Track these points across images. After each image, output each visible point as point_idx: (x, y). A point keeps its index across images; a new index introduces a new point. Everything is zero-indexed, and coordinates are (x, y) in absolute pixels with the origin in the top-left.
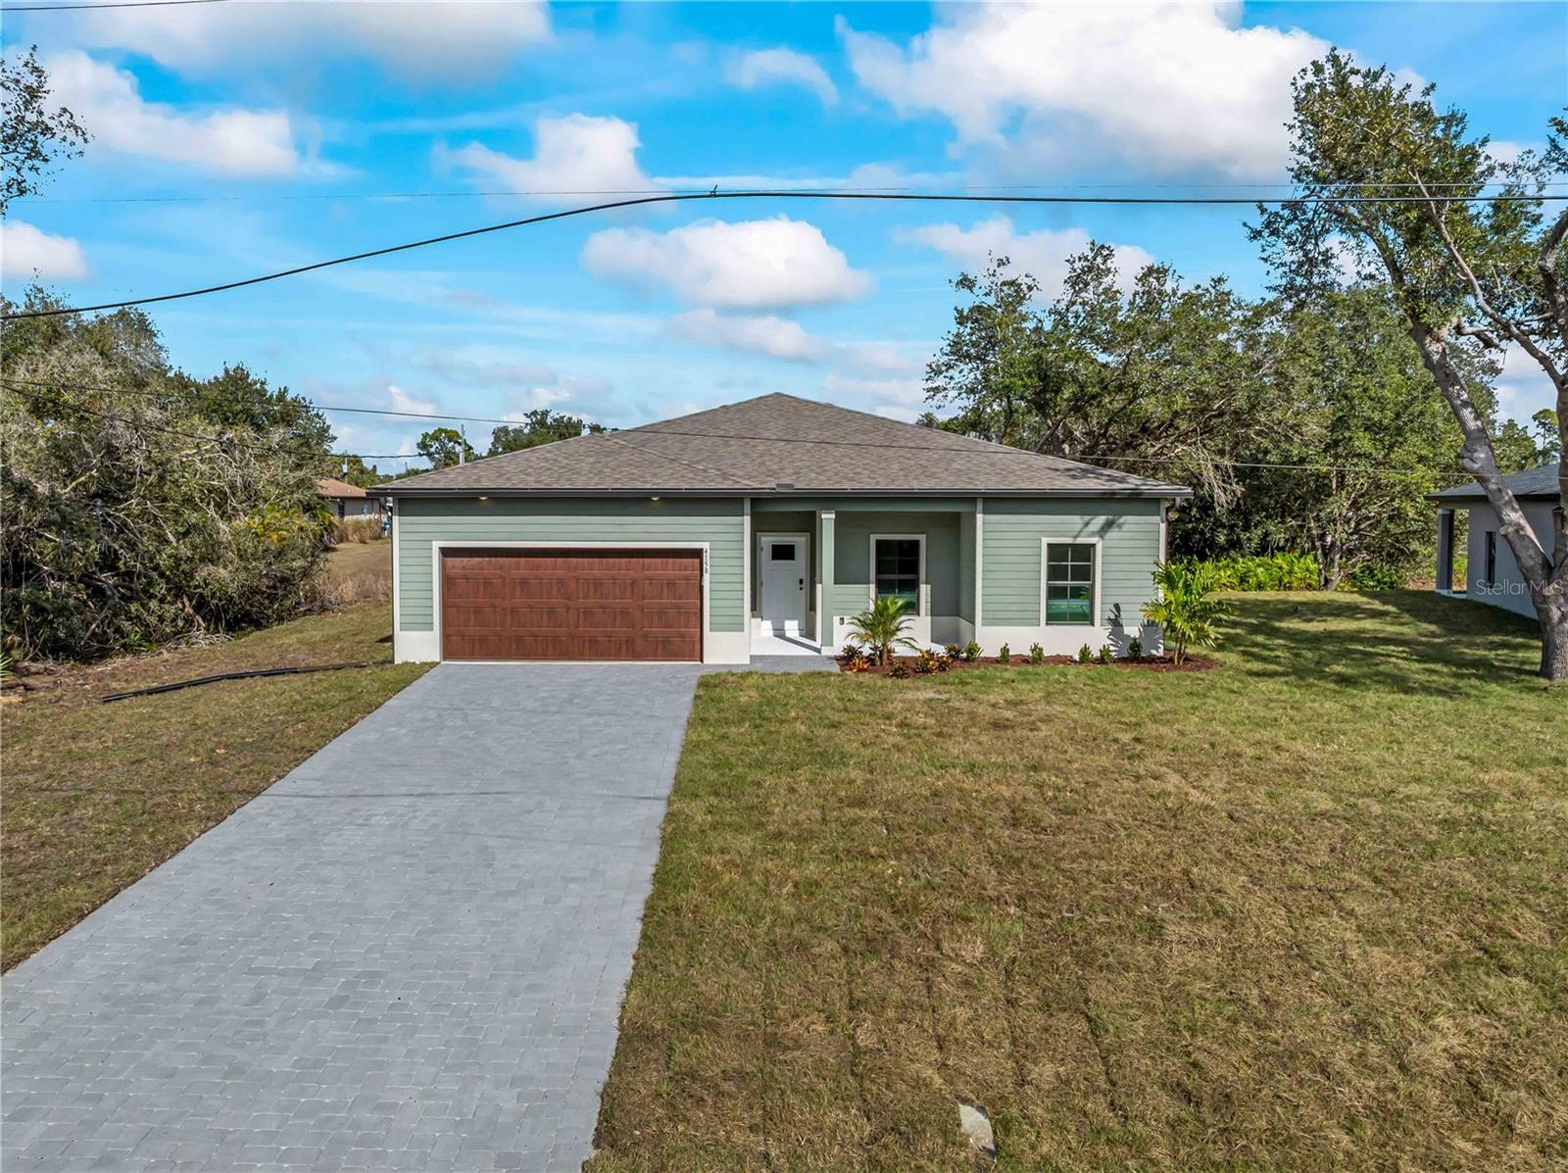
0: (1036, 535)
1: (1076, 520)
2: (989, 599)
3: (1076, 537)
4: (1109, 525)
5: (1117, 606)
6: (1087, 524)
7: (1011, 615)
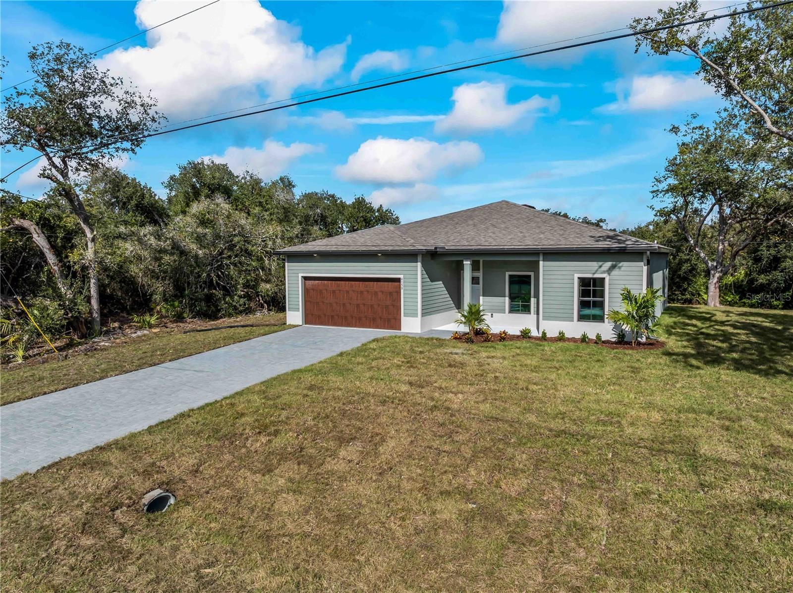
0: (572, 273)
1: (594, 265)
2: (547, 306)
3: (594, 274)
4: (613, 267)
6: (600, 267)
7: (558, 315)
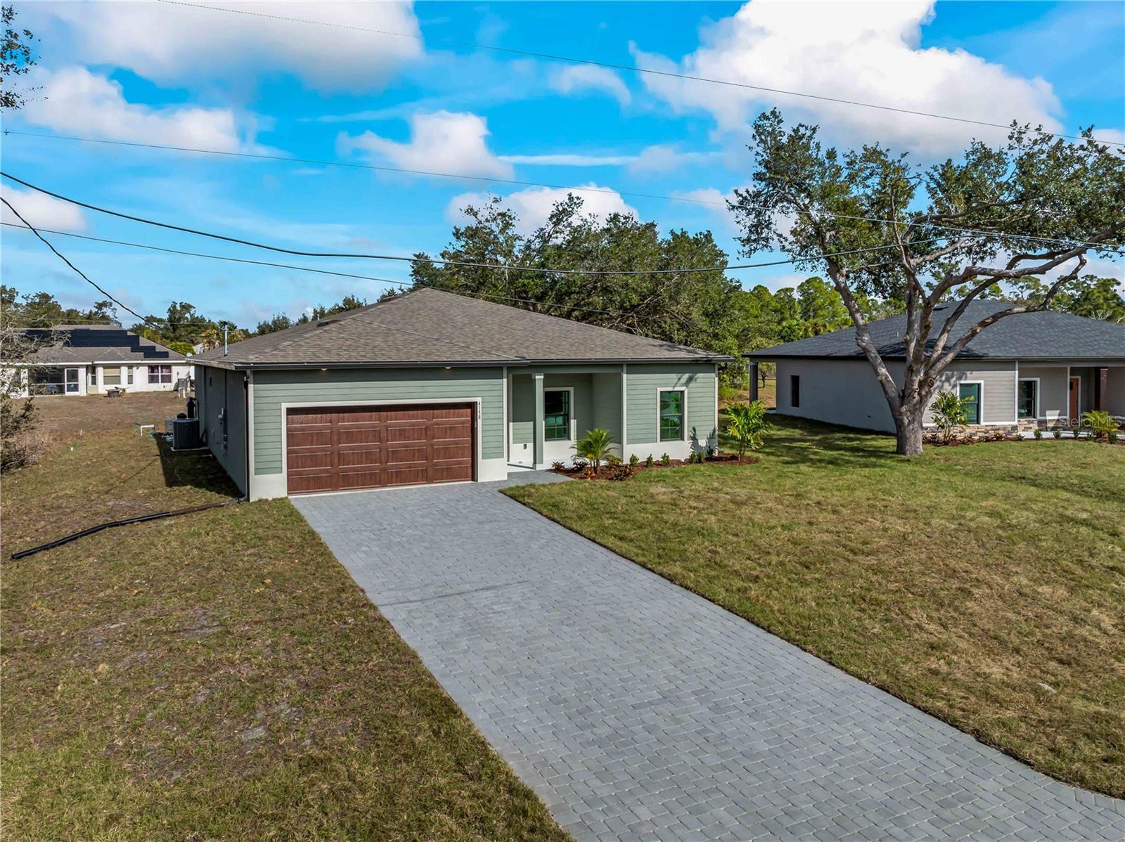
0: (653, 387)
1: (673, 377)
2: (631, 427)
3: (674, 387)
4: (690, 379)
5: (694, 429)
6: (679, 379)
7: (641, 436)
